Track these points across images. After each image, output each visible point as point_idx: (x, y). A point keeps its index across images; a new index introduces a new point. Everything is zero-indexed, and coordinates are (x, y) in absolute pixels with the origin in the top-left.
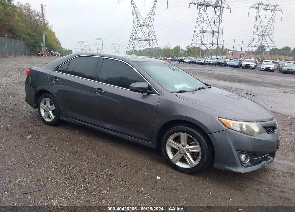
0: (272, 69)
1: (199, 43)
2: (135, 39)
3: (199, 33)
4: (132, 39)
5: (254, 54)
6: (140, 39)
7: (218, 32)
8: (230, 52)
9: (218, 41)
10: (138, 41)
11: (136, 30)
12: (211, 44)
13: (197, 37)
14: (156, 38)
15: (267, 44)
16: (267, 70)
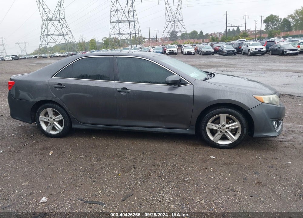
0: (193, 52)
1: (117, 34)
2: (47, 35)
3: (115, 24)
4: (43, 35)
5: (168, 40)
6: (53, 34)
7: (134, 21)
8: (146, 40)
9: (135, 30)
10: (51, 37)
11: (47, 25)
12: (129, 33)
13: (114, 27)
14: (71, 32)
15: (179, 29)
16: (189, 54)
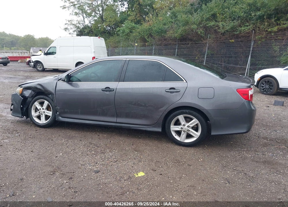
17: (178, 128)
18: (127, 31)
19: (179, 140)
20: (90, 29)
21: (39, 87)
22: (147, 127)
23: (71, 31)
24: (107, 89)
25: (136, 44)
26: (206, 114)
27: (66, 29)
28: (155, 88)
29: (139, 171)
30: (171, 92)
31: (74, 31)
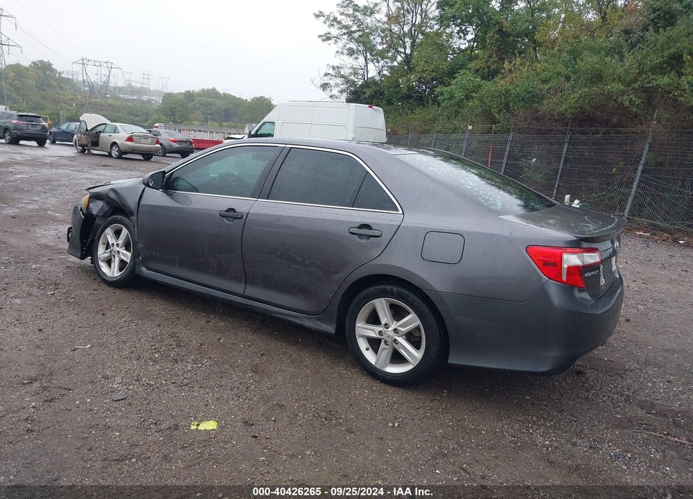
17: (373, 331)
18: (459, 95)
19: (373, 364)
20: (375, 88)
21: (112, 195)
22: (306, 318)
23: (335, 91)
24: (231, 213)
25: (470, 127)
26: (436, 304)
27: (325, 86)
28: (328, 220)
29: (207, 419)
30: (360, 236)
31: (342, 92)
